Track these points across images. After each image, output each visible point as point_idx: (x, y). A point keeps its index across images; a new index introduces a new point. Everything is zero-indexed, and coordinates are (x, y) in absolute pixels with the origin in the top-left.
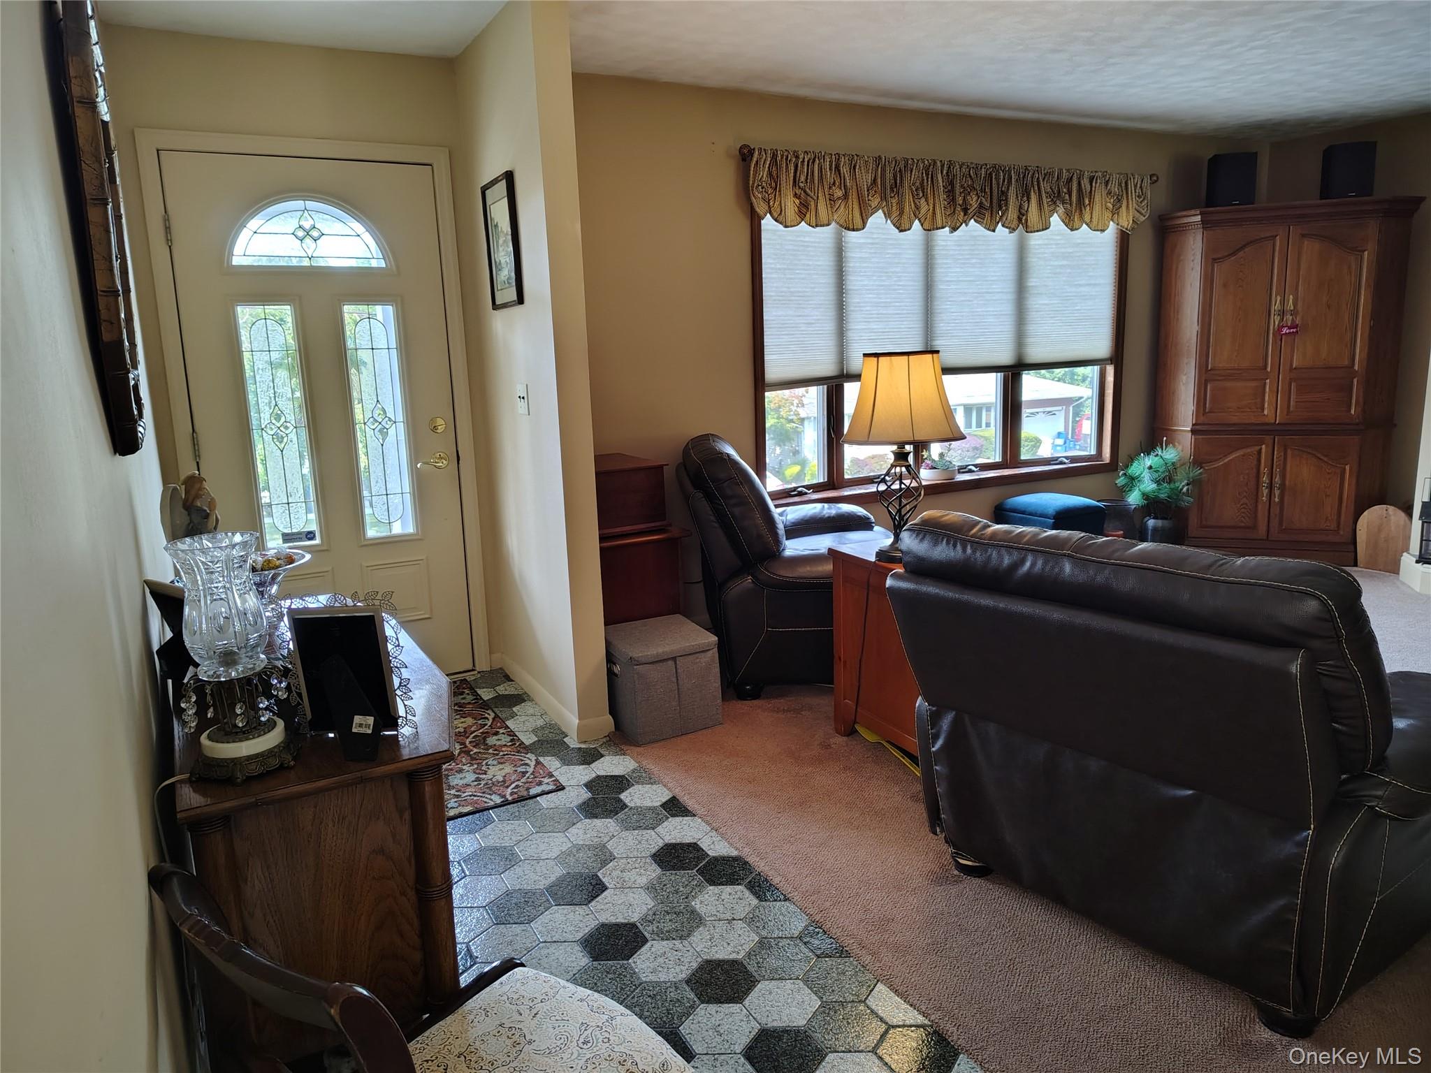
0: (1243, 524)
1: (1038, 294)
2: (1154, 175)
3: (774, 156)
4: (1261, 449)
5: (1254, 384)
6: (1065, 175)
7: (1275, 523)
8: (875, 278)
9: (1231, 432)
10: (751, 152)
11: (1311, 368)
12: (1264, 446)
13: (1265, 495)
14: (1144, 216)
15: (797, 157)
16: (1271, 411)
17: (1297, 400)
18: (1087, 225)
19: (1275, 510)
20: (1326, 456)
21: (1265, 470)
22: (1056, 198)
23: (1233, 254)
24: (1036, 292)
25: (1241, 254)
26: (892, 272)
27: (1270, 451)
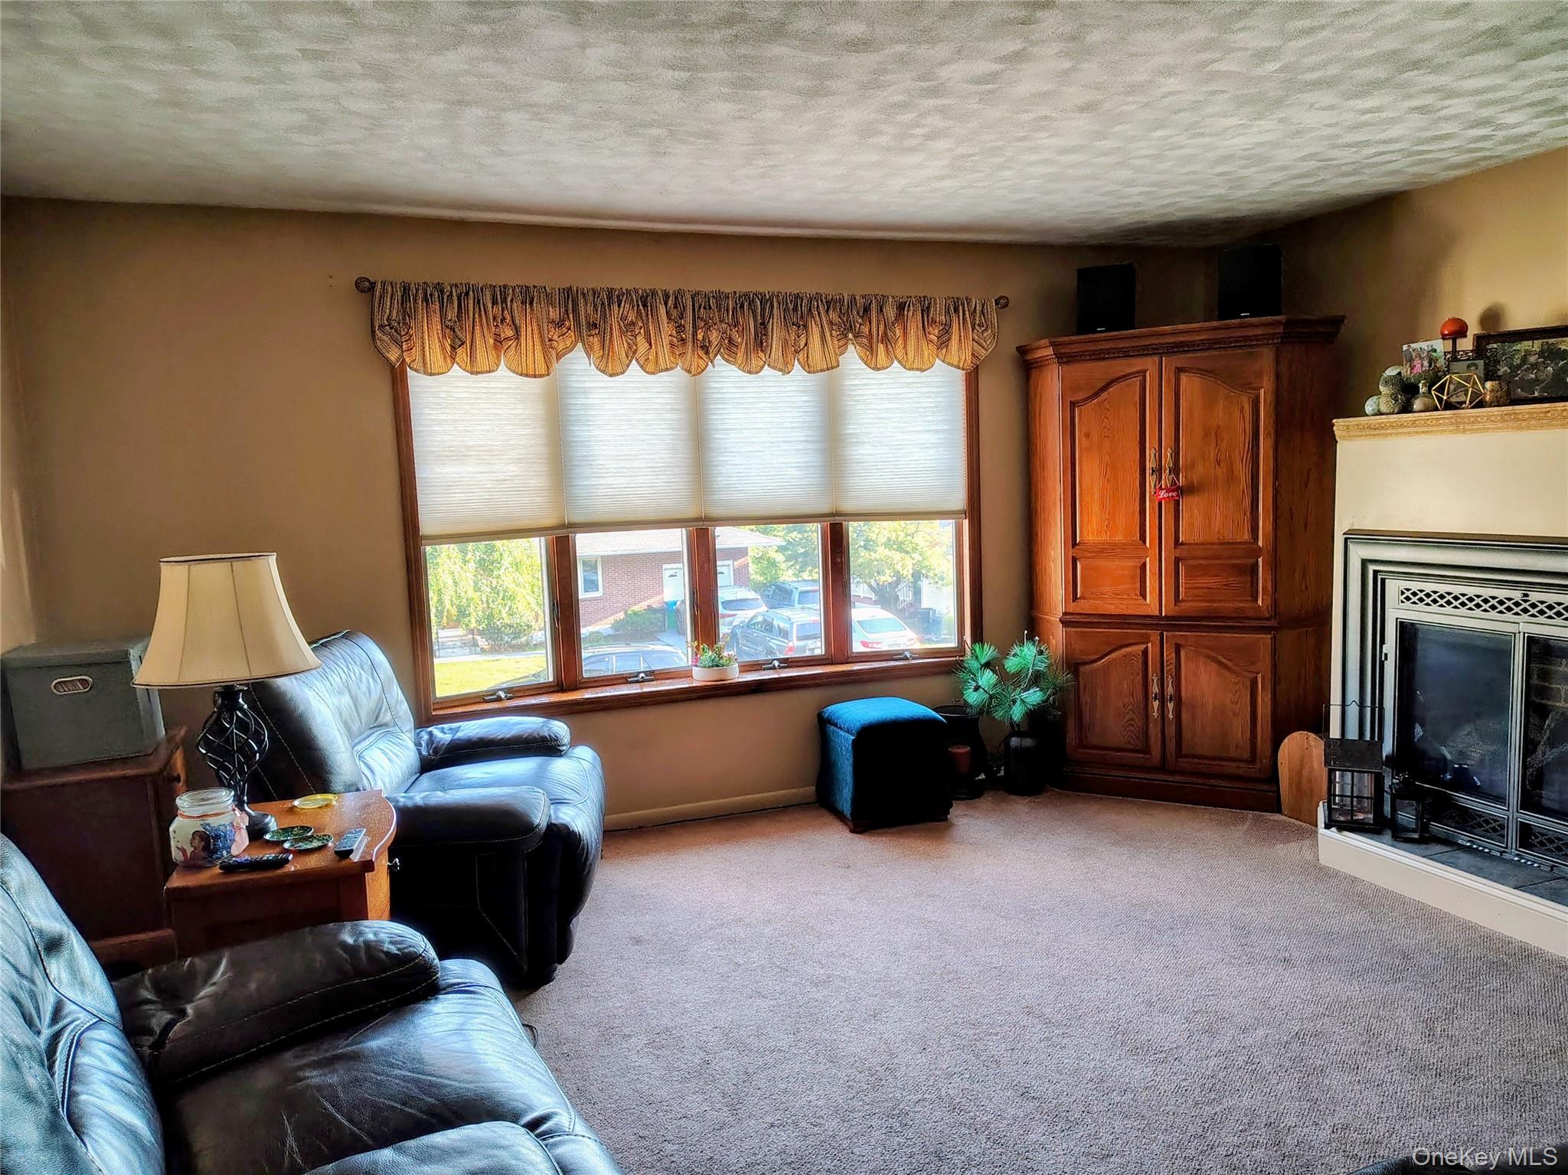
0: (1131, 747)
1: (858, 442)
2: (1001, 298)
3: (406, 289)
4: (1147, 647)
5: (1131, 563)
6: (860, 301)
7: (1171, 746)
8: (610, 427)
9: (1109, 625)
10: (373, 285)
11: (1203, 544)
12: (1150, 645)
13: (1156, 710)
14: (987, 350)
15: (442, 291)
16: (1155, 601)
17: (1188, 586)
18: (899, 362)
19: (1171, 730)
20: (1230, 660)
21: (1154, 679)
22: (847, 330)
23: (1096, 394)
24: (855, 440)
25: (1104, 395)
26: (638, 420)
27: (1158, 650)
